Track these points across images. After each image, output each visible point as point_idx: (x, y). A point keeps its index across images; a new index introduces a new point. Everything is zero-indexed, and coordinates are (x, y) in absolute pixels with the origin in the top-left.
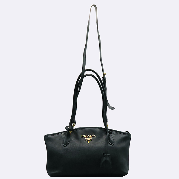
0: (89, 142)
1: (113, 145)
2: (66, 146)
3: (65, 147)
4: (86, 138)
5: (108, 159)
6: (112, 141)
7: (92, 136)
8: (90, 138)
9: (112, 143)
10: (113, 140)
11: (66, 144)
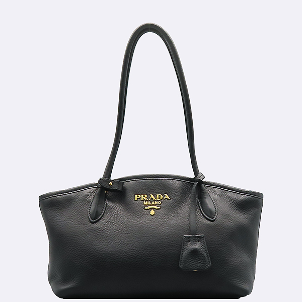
0: (152, 212)
1: (212, 221)
2: (96, 222)
3: (93, 223)
4: (145, 203)
5: (197, 246)
6: (211, 211)
7: (162, 196)
8: (156, 203)
9: (210, 215)
10: (213, 209)
11: (96, 217)
